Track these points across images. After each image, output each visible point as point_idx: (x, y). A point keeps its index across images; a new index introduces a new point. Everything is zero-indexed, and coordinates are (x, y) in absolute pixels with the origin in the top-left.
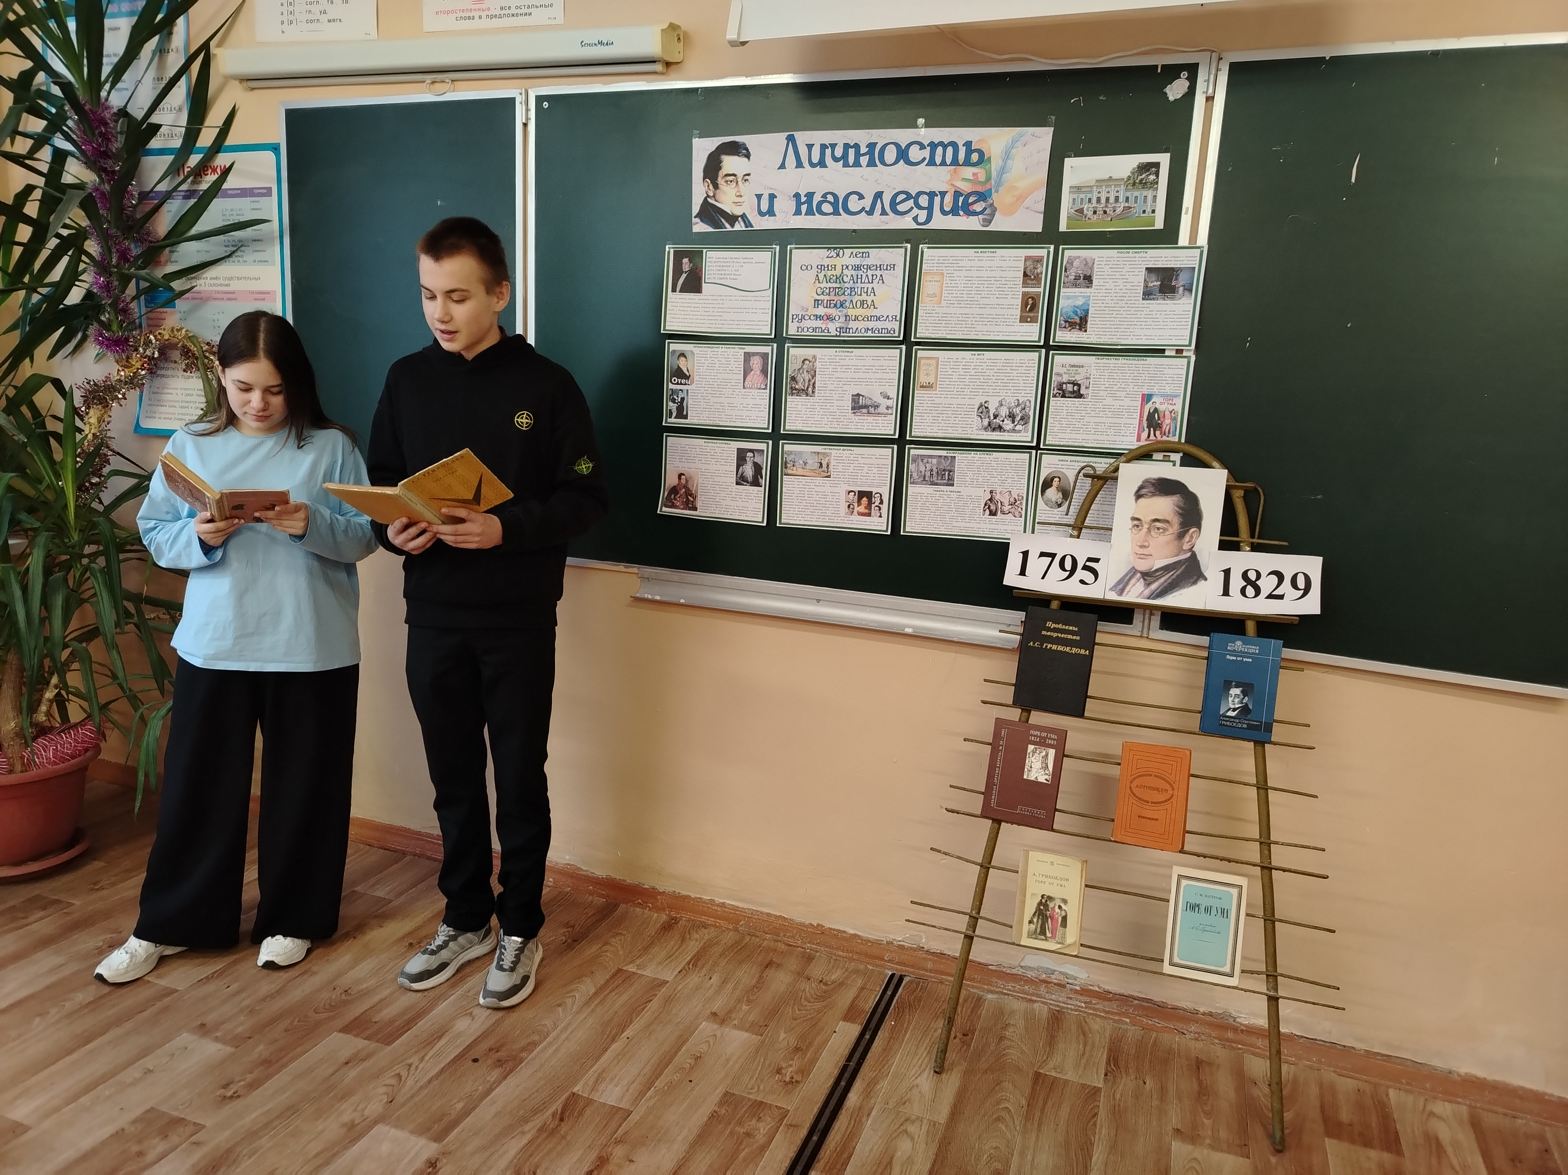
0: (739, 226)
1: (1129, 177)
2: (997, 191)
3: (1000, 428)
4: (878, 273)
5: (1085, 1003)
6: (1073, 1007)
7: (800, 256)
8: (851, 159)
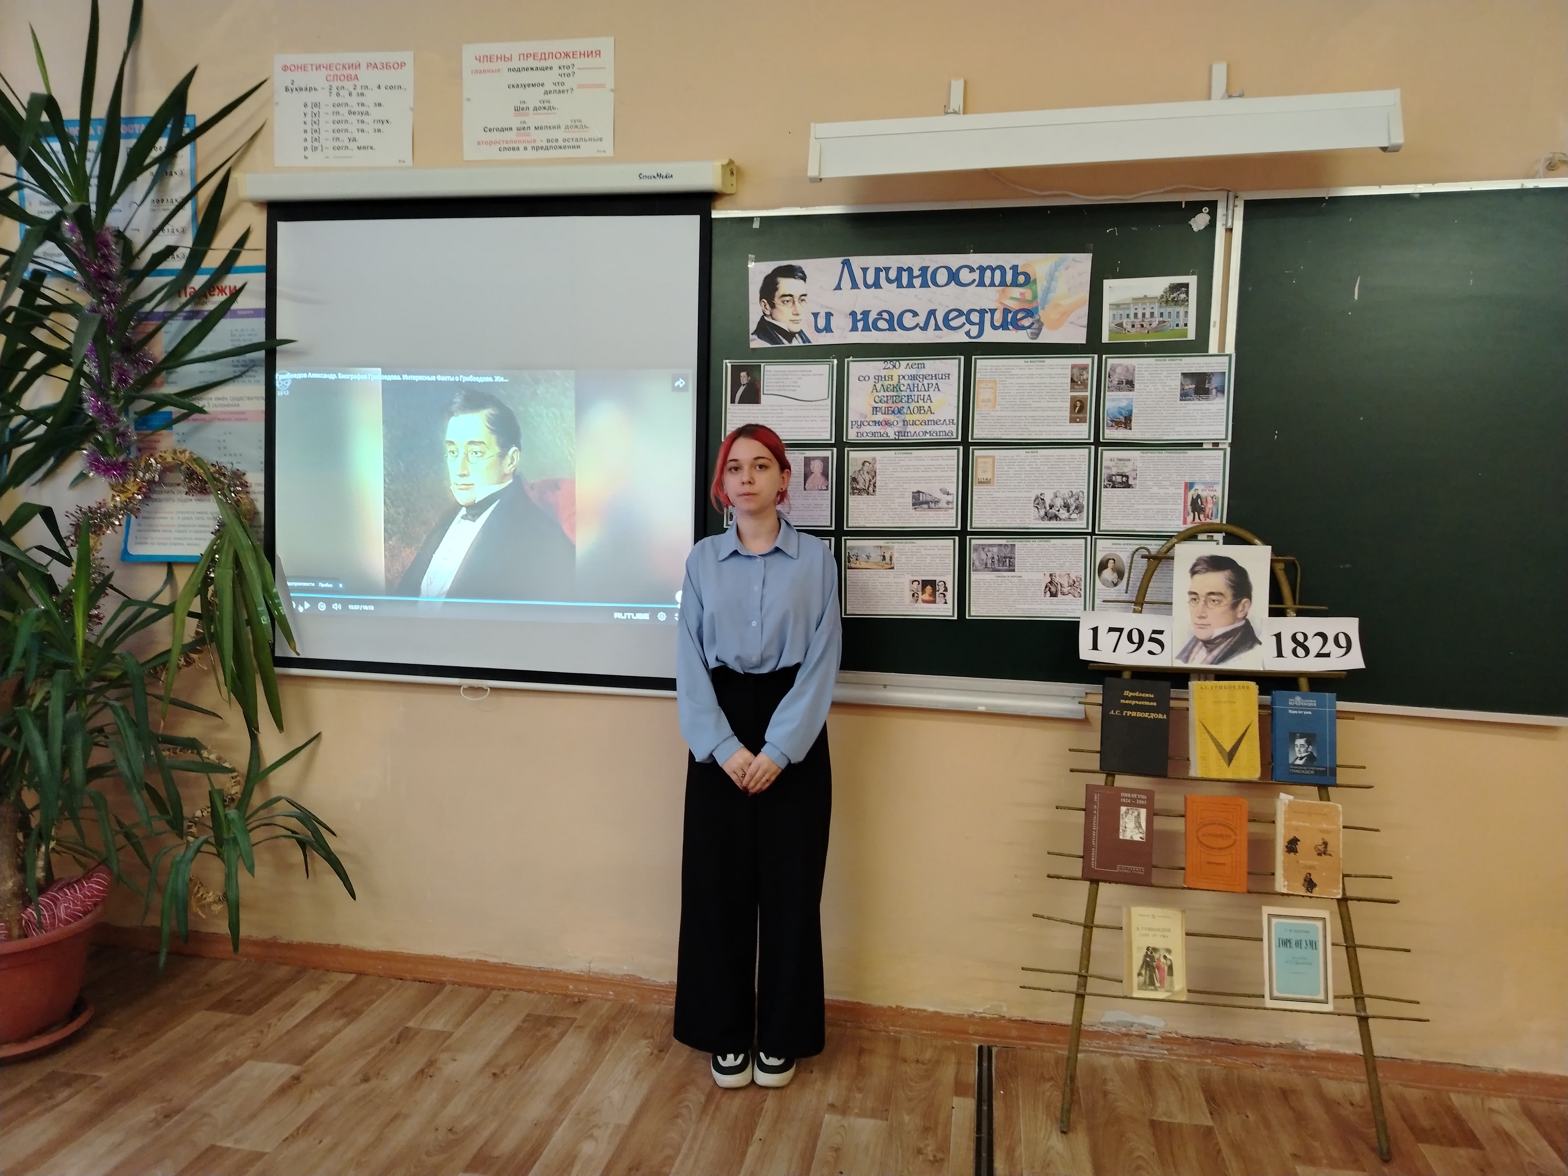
0: (797, 342)
1: (1162, 296)
2: (1043, 308)
3: (1056, 517)
4: (934, 382)
5: (1167, 1050)
6: (1157, 1056)
7: (857, 368)
8: (905, 281)
